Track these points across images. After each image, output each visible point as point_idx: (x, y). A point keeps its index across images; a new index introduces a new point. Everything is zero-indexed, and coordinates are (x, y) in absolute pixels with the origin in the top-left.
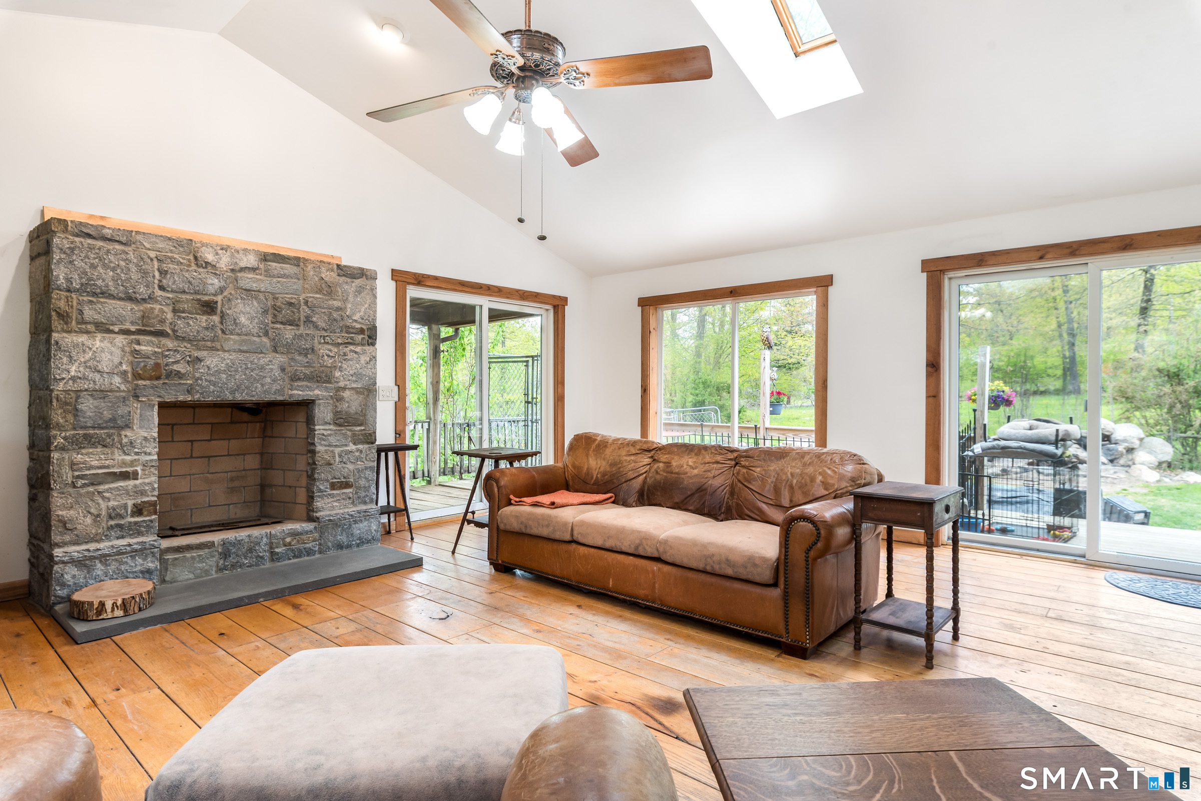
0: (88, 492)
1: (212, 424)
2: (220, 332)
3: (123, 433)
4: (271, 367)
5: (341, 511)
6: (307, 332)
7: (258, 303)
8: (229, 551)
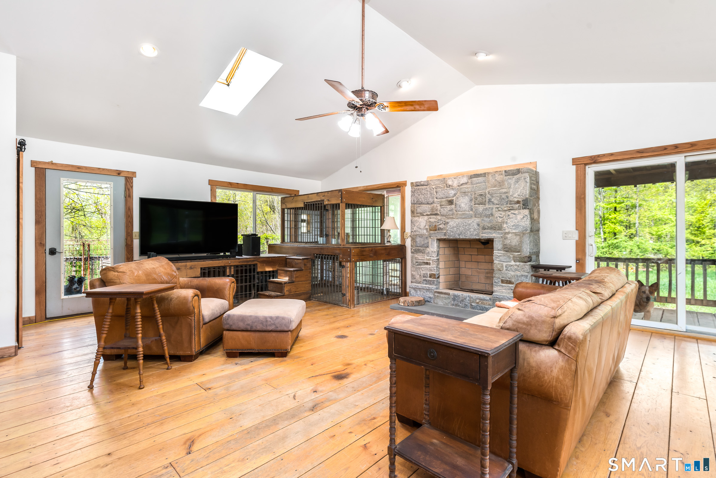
0: (419, 267)
2: (455, 211)
3: (427, 249)
4: (473, 224)
6: (490, 207)
7: (469, 197)
8: (455, 298)
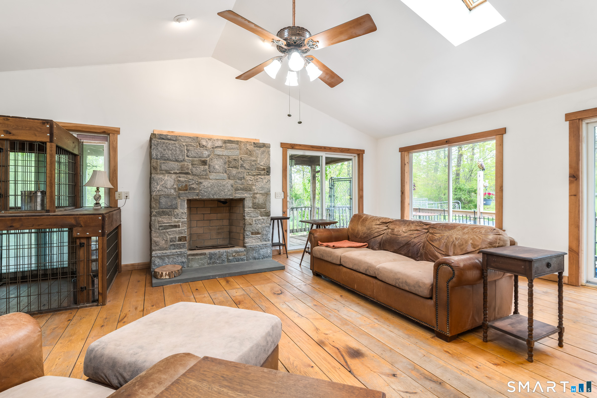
0: (163, 232)
1: (211, 207)
2: (208, 172)
3: (175, 210)
4: (227, 185)
5: (256, 244)
6: (242, 171)
7: (223, 160)
8: (212, 257)
